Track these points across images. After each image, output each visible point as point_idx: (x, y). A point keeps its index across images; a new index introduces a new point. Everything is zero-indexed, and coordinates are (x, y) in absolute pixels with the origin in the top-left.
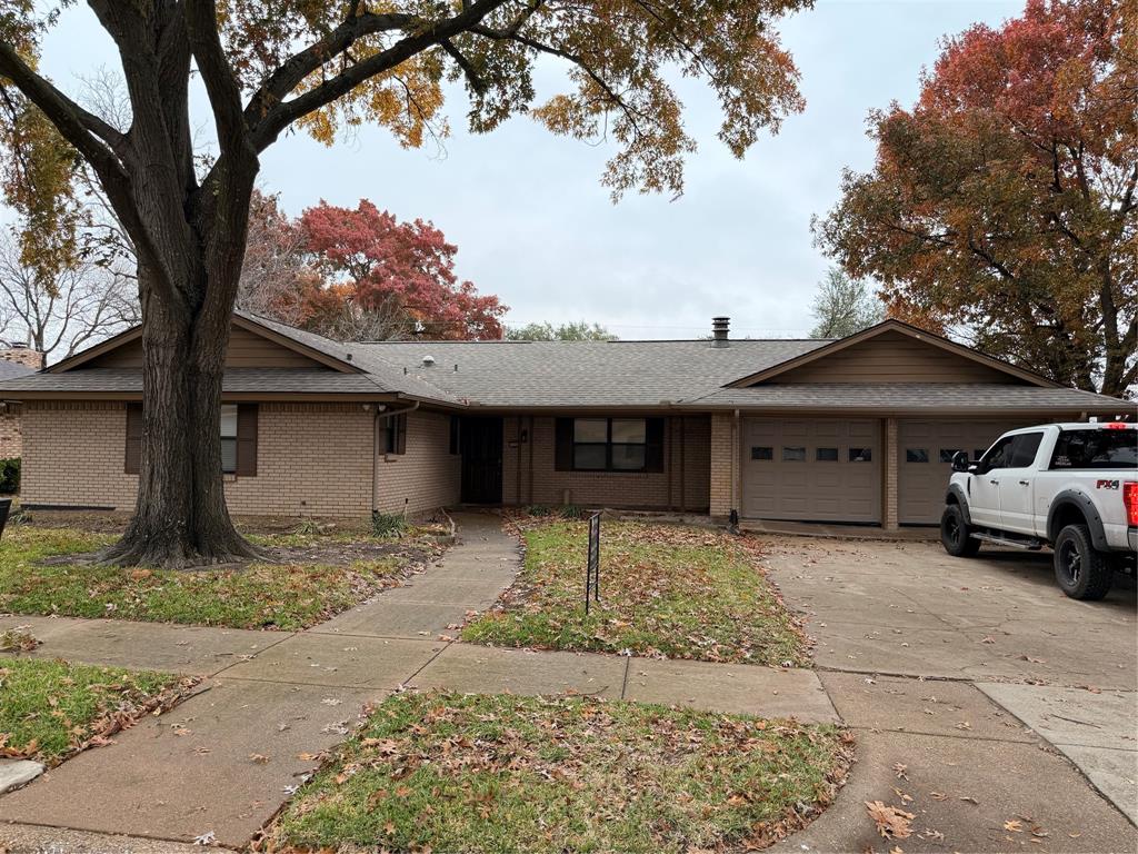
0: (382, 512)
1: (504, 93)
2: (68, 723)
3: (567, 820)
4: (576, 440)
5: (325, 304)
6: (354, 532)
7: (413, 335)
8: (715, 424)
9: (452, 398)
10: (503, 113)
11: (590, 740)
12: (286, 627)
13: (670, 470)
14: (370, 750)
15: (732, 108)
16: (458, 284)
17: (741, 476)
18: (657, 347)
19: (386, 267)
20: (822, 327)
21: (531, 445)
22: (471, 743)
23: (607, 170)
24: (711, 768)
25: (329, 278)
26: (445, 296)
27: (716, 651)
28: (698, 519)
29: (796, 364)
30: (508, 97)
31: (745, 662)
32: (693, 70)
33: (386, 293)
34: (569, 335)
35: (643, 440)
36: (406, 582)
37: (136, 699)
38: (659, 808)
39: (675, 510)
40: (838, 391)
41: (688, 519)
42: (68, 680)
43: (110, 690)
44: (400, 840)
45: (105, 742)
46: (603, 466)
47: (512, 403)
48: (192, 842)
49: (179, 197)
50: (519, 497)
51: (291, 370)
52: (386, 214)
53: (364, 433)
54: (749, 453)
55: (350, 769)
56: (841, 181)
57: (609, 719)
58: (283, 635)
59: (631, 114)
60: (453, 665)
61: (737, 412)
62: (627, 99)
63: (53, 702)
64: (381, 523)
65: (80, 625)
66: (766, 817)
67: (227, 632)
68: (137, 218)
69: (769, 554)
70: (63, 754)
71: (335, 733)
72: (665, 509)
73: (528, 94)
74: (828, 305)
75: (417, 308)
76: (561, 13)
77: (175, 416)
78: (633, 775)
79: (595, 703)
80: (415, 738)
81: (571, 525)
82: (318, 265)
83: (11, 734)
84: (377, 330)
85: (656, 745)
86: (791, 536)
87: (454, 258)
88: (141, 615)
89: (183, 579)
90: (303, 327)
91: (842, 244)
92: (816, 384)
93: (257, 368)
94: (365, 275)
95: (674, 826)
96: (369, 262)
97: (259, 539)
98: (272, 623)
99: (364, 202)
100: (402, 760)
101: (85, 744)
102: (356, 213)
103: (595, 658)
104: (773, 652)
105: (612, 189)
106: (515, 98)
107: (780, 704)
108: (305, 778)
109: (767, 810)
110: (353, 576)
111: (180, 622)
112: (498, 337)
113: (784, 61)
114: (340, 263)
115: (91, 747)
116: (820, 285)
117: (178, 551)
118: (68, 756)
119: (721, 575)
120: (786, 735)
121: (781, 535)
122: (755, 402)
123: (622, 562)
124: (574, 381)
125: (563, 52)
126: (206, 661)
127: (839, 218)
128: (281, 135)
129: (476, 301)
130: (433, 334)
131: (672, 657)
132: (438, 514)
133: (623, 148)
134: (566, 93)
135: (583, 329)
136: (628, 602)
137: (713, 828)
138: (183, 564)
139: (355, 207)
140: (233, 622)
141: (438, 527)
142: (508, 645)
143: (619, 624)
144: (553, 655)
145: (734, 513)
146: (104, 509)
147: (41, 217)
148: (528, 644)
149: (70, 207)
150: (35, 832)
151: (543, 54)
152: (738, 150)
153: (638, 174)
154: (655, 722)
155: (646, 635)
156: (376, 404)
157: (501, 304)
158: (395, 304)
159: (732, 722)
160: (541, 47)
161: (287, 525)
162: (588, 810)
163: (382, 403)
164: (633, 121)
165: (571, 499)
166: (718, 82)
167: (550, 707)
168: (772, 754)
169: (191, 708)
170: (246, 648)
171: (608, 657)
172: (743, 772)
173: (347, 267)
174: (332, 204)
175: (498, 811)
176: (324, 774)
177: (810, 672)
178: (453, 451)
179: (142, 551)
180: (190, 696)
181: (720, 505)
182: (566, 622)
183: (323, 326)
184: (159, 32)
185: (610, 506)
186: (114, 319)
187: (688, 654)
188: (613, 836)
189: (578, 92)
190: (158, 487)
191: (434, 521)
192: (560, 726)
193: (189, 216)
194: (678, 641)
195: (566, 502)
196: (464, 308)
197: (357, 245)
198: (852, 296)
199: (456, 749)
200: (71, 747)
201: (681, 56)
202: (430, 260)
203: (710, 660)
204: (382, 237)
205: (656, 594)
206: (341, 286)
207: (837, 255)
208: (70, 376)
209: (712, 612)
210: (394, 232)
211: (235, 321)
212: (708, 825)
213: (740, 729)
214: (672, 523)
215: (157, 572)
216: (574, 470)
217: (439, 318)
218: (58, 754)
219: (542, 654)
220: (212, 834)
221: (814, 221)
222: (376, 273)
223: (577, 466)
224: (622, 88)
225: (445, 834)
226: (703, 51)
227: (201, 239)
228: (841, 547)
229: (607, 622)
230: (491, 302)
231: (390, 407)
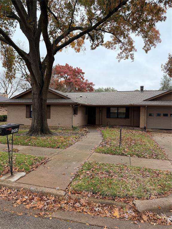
0: (74, 126)
1: (98, 41)
2: (28, 165)
3: (126, 189)
4: (111, 112)
5: (59, 85)
6: (69, 130)
7: (76, 91)
8: (141, 108)
9: (86, 104)
10: (97, 46)
11: (127, 173)
12: (62, 148)
13: (131, 118)
14: (84, 173)
15: (146, 42)
16: (85, 80)
17: (147, 119)
18: (128, 92)
19: (71, 77)
20: (162, 87)
21: (102, 113)
22: (104, 173)
23: (118, 55)
24: (153, 180)
25: (60, 79)
26: (82, 83)
27: (148, 156)
28: (137, 128)
29: (159, 96)
30: (99, 42)
31: (154, 158)
32: (138, 35)
33: (71, 82)
34: (107, 90)
35: (125, 112)
36: (81, 140)
37: (39, 162)
38: (144, 187)
39: (132, 126)
40: (168, 102)
41: (135, 128)
42: (27, 157)
43: (35, 160)
44: (94, 191)
45: (35, 169)
46: (116, 117)
47: (98, 104)
48: (55, 189)
49: (38, 66)
50: (99, 123)
51: (56, 98)
52: (71, 66)
53: (70, 110)
54: (148, 115)
55: (82, 176)
56: (168, 57)
57: (130, 169)
58: (62, 150)
59: (123, 44)
60: (95, 157)
61: (146, 106)
62: (122, 41)
63: (25, 161)
64: (74, 128)
65: (25, 147)
66: (166, 190)
67: (51, 149)
68: (32, 70)
69: (154, 136)
70: (29, 171)
71: (76, 169)
72: (130, 126)
73: (102, 41)
74: (163, 83)
75: (77, 85)
76: (110, 24)
77: (38, 108)
78: (137, 181)
79: (126, 166)
80: (93, 171)
81: (111, 129)
82: (58, 77)
83: (19, 167)
84: (69, 90)
85: (141, 175)
86: (158, 132)
87: (84, 75)
88: (35, 145)
89: (42, 139)
90: (55, 89)
91: (168, 70)
92: (163, 100)
93: (50, 98)
94: (67, 79)
95: (148, 191)
96: (68, 76)
97: (52, 131)
98: (59, 147)
99: (66, 64)
100: (91, 175)
101: (32, 170)
102: (65, 66)
103: (123, 157)
104: (160, 156)
105: (119, 59)
106: (100, 42)
107: (164, 167)
108: (73, 178)
109: (166, 189)
110: (72, 138)
111: (42, 147)
112: (93, 91)
113: (157, 32)
114: (62, 76)
115: (33, 170)
116: (161, 78)
117: (39, 133)
118: (30, 172)
119: (145, 140)
120: (167, 174)
121: (155, 132)
122: (150, 104)
123: (124, 137)
124: (111, 100)
125: (110, 32)
126: (49, 154)
127: (167, 64)
128: (57, 53)
129: (88, 84)
130: (80, 90)
131: (139, 157)
132: (83, 126)
133: (121, 51)
134: (110, 40)
135: (110, 89)
136: (128, 146)
137: (156, 192)
138: (40, 135)
139: (65, 65)
140: (52, 147)
141: (85, 129)
142: (105, 153)
143: (127, 150)
144: (114, 156)
145: (145, 127)
146: (22, 125)
147: (9, 69)
148: (109, 153)
149: (15, 67)
150: (28, 185)
151: (106, 33)
152: (146, 51)
153: (124, 56)
154: (139, 170)
155: (133, 152)
156: (72, 105)
157: (93, 84)
158: (73, 85)
159: (155, 171)
160: (105, 32)
161: (56, 128)
162: (130, 187)
163: (74, 105)
164: (123, 45)
165: (110, 124)
166: (143, 37)
167: (117, 166)
168: (165, 178)
169: (49, 164)
170: (56, 152)
171: (125, 157)
172: (160, 181)
173: (63, 77)
174: (60, 65)
175: (113, 186)
176: (77, 177)
177: (168, 161)
178: (86, 114)
179: (33, 133)
180: (48, 161)
181: (142, 125)
182: (116, 149)
183: (59, 89)
184: (34, 33)
185: (118, 125)
186: (20, 88)
187: (142, 157)
188: (136, 192)
189: (112, 40)
190: (35, 121)
191: (83, 128)
192: (120, 170)
193: (40, 69)
194: (140, 154)
195: (109, 124)
196: (86, 85)
197: (65, 73)
198: (169, 81)
199: (101, 174)
200: (30, 170)
201: (135, 32)
202: (79, 75)
203: (147, 158)
204: (70, 71)
205: (133, 144)
206: (62, 81)
207: (167, 72)
208: (16, 100)
209: (146, 148)
210: (72, 70)
211: (49, 90)
212: (155, 191)
213: (157, 172)
214: (132, 129)
215: (37, 137)
216: (110, 118)
217: (81, 87)
218: (28, 171)
219: (112, 155)
220: (59, 187)
221: (162, 65)
222: (69, 78)
223: (111, 117)
224: (122, 39)
225: (103, 190)
226: (140, 31)
227: (42, 74)
228: (169, 135)
229: (124, 150)
230: (91, 83)
231: (75, 105)
